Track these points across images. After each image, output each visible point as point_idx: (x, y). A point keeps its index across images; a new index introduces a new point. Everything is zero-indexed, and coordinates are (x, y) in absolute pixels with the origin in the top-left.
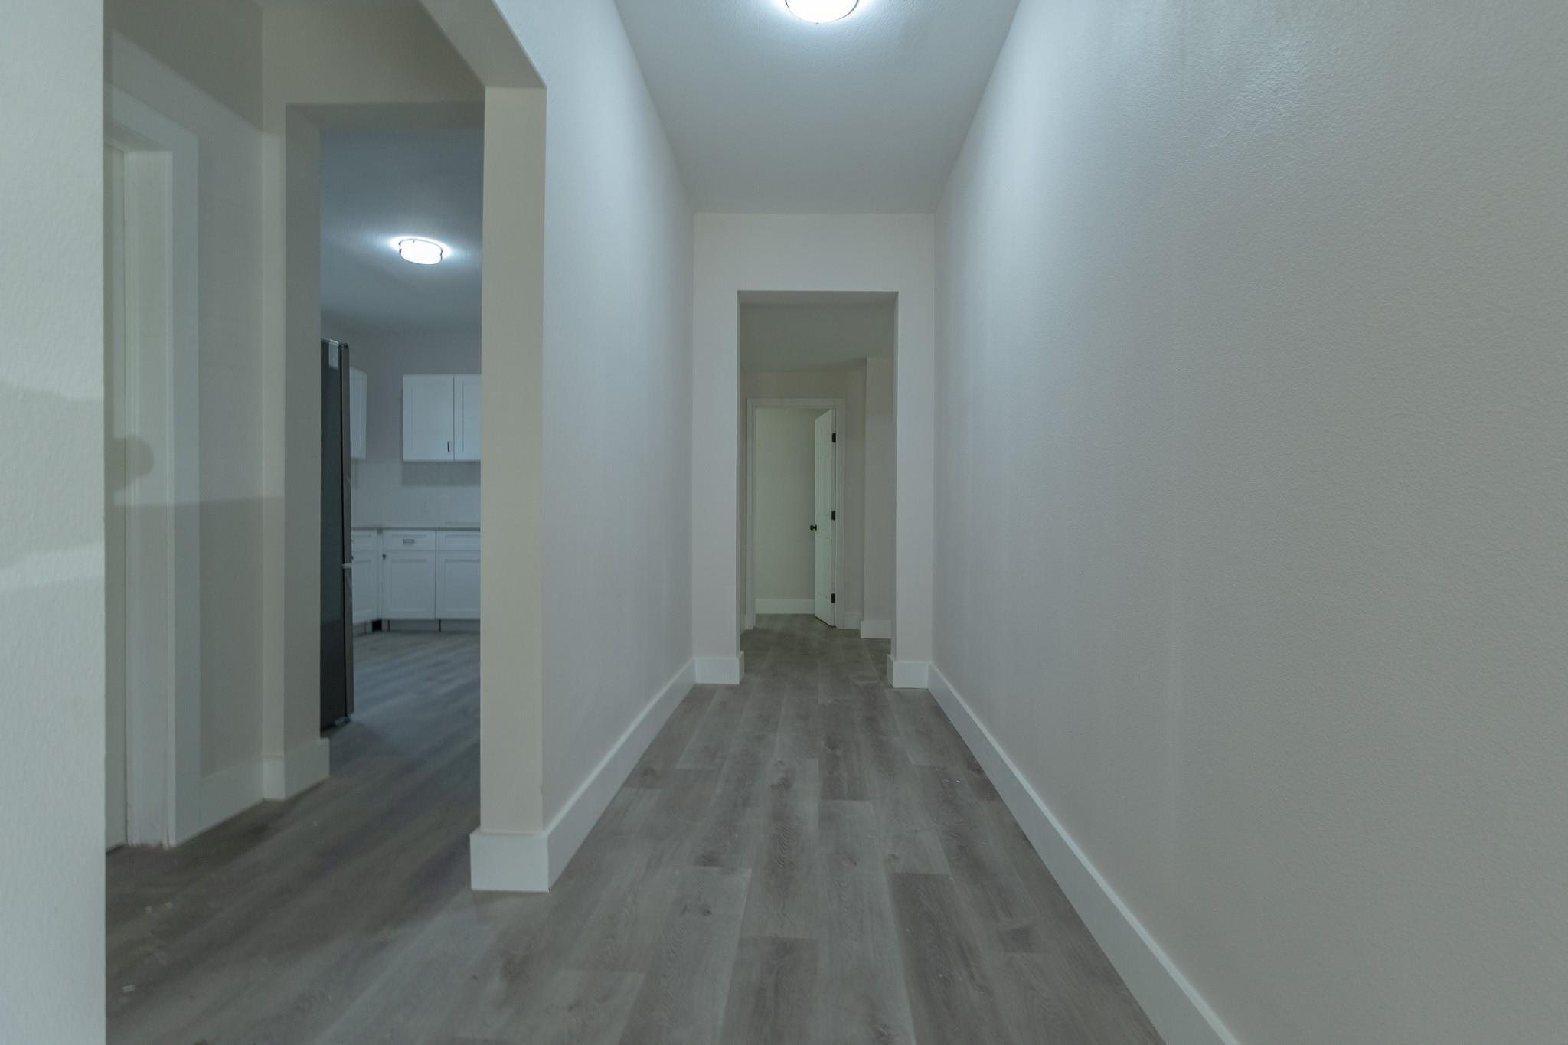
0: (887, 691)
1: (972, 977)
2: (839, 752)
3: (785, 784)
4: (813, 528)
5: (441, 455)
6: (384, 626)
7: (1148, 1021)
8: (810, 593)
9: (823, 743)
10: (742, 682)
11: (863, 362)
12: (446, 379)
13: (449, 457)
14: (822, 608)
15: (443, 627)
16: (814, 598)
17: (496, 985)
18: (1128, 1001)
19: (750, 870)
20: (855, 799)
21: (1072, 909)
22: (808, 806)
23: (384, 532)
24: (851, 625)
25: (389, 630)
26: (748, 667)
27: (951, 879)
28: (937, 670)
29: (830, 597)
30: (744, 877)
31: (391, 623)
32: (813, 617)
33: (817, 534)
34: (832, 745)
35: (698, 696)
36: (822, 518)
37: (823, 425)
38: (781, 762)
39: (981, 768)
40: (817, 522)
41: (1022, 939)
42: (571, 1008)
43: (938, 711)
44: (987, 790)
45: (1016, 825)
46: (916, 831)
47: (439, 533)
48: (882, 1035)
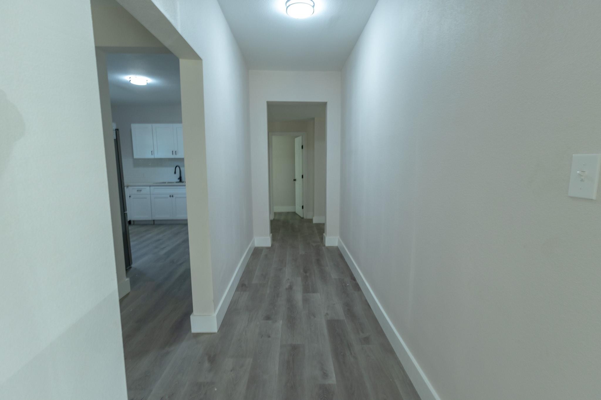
0: (323, 247)
1: (351, 354)
2: (308, 274)
3: (290, 288)
4: (295, 180)
5: (149, 156)
6: (132, 223)
7: (401, 364)
8: (294, 204)
9: (302, 271)
10: (272, 245)
11: (313, 119)
12: (149, 126)
13: (152, 157)
14: (298, 210)
15: (155, 223)
16: (295, 205)
17: (207, 365)
18: (396, 358)
19: (281, 321)
20: (314, 292)
21: (382, 330)
22: (299, 296)
23: (129, 187)
24: (309, 217)
25: (134, 224)
26: (274, 239)
27: (346, 321)
28: (341, 240)
29: (302, 207)
30: (280, 324)
31: (135, 222)
32: (294, 213)
33: (296, 182)
34: (305, 271)
35: (257, 252)
36: (298, 176)
37: (298, 141)
38: (288, 279)
39: (355, 279)
40: (296, 178)
41: (366, 340)
42: (231, 371)
43: (341, 256)
44: (357, 287)
45: (366, 301)
46: (334, 304)
47: (151, 187)
48: (325, 373)
